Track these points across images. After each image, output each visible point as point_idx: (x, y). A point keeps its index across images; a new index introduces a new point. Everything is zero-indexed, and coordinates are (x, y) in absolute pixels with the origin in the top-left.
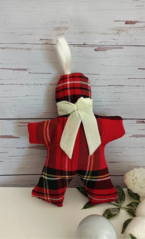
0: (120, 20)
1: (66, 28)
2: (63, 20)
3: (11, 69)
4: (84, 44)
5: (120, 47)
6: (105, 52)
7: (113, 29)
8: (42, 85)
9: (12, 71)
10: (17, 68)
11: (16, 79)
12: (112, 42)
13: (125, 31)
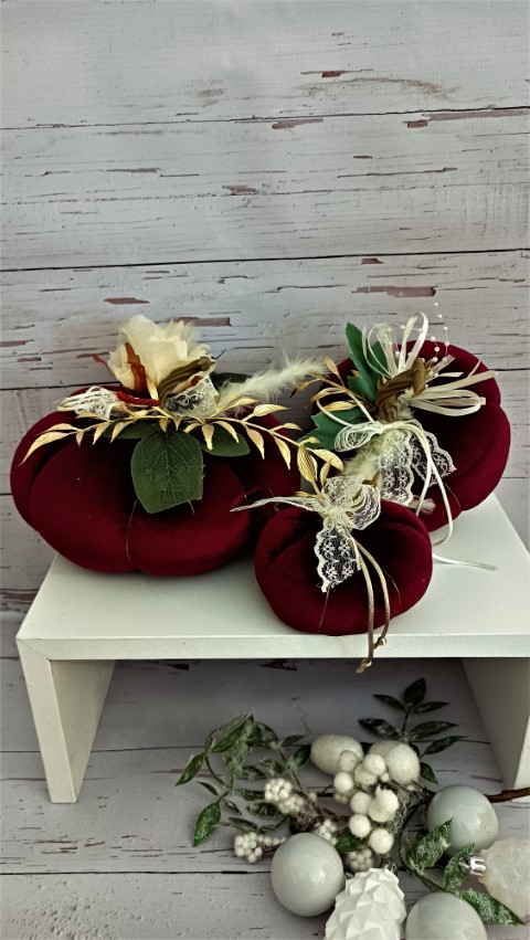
0: (312, 70)
1: (221, 92)
2: (215, 78)
3: (128, 170)
4: (254, 118)
5: (317, 119)
6: (292, 129)
7: (301, 88)
8: (182, 197)
9: (130, 174)
10: (138, 167)
11: (138, 188)
12: (304, 112)
13: (321, 89)
